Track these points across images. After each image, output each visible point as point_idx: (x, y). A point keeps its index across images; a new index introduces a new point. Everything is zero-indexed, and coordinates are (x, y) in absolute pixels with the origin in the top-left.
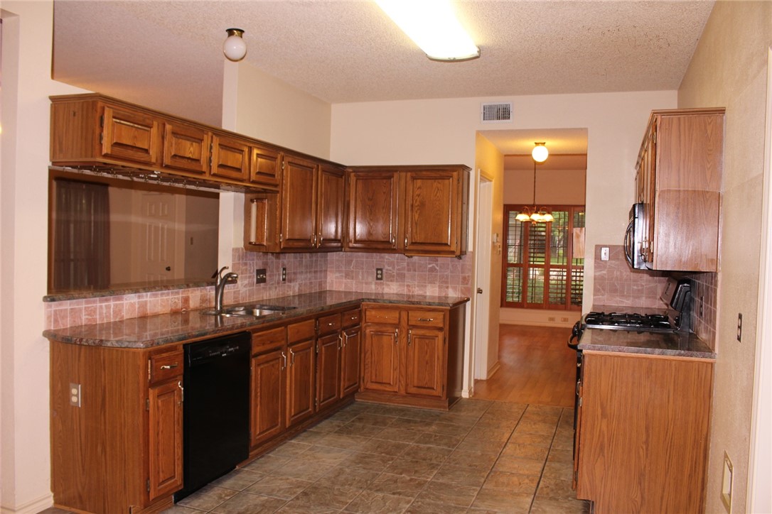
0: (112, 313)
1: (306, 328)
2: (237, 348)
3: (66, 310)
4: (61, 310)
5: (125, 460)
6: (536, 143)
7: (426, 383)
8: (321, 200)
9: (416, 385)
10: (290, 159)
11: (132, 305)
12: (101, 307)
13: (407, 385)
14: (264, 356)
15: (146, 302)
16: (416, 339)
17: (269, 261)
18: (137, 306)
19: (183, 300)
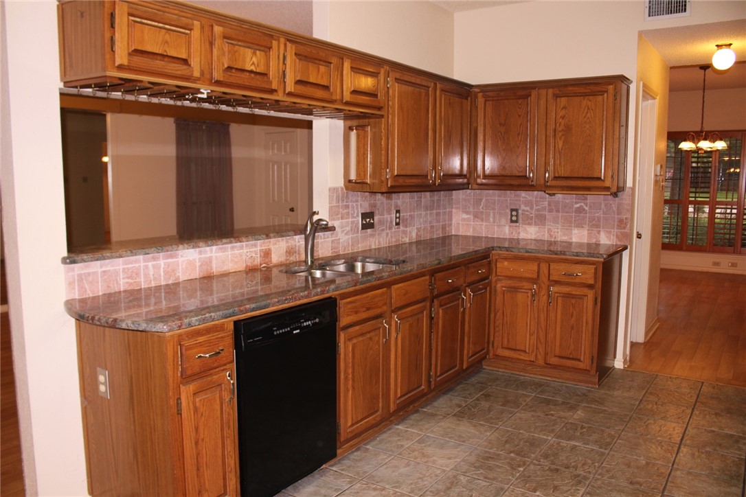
0: (162, 274)
1: (418, 287)
2: (317, 320)
3: (95, 273)
4: (89, 274)
5: (157, 475)
6: (717, 46)
7: (571, 353)
8: (440, 126)
9: (557, 353)
10: (398, 75)
11: (191, 263)
12: (146, 267)
13: (546, 354)
14: (357, 328)
15: (210, 258)
16: (559, 298)
17: (378, 203)
18: (198, 264)
19: (262, 254)
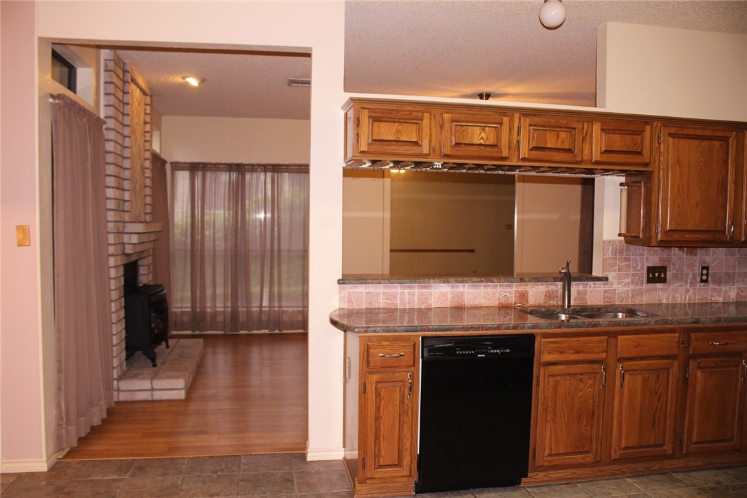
0: (416, 300)
2: (508, 351)
3: (362, 292)
4: (356, 293)
10: (673, 130)
11: (443, 294)
12: (403, 293)
15: (462, 294)
17: (674, 259)
18: (450, 296)
19: (517, 295)
